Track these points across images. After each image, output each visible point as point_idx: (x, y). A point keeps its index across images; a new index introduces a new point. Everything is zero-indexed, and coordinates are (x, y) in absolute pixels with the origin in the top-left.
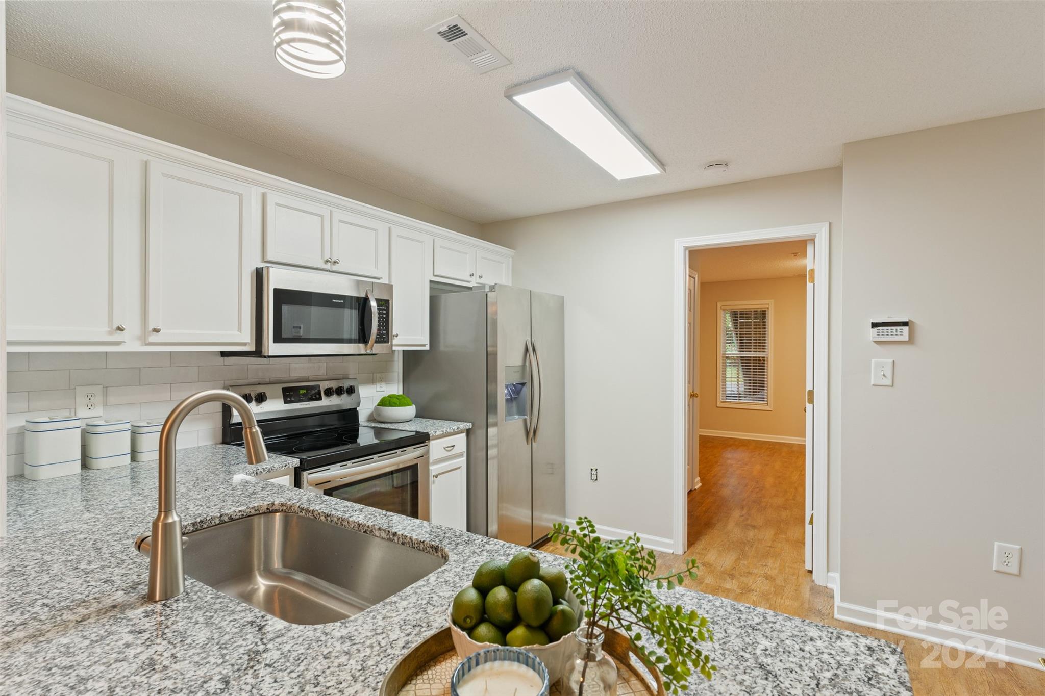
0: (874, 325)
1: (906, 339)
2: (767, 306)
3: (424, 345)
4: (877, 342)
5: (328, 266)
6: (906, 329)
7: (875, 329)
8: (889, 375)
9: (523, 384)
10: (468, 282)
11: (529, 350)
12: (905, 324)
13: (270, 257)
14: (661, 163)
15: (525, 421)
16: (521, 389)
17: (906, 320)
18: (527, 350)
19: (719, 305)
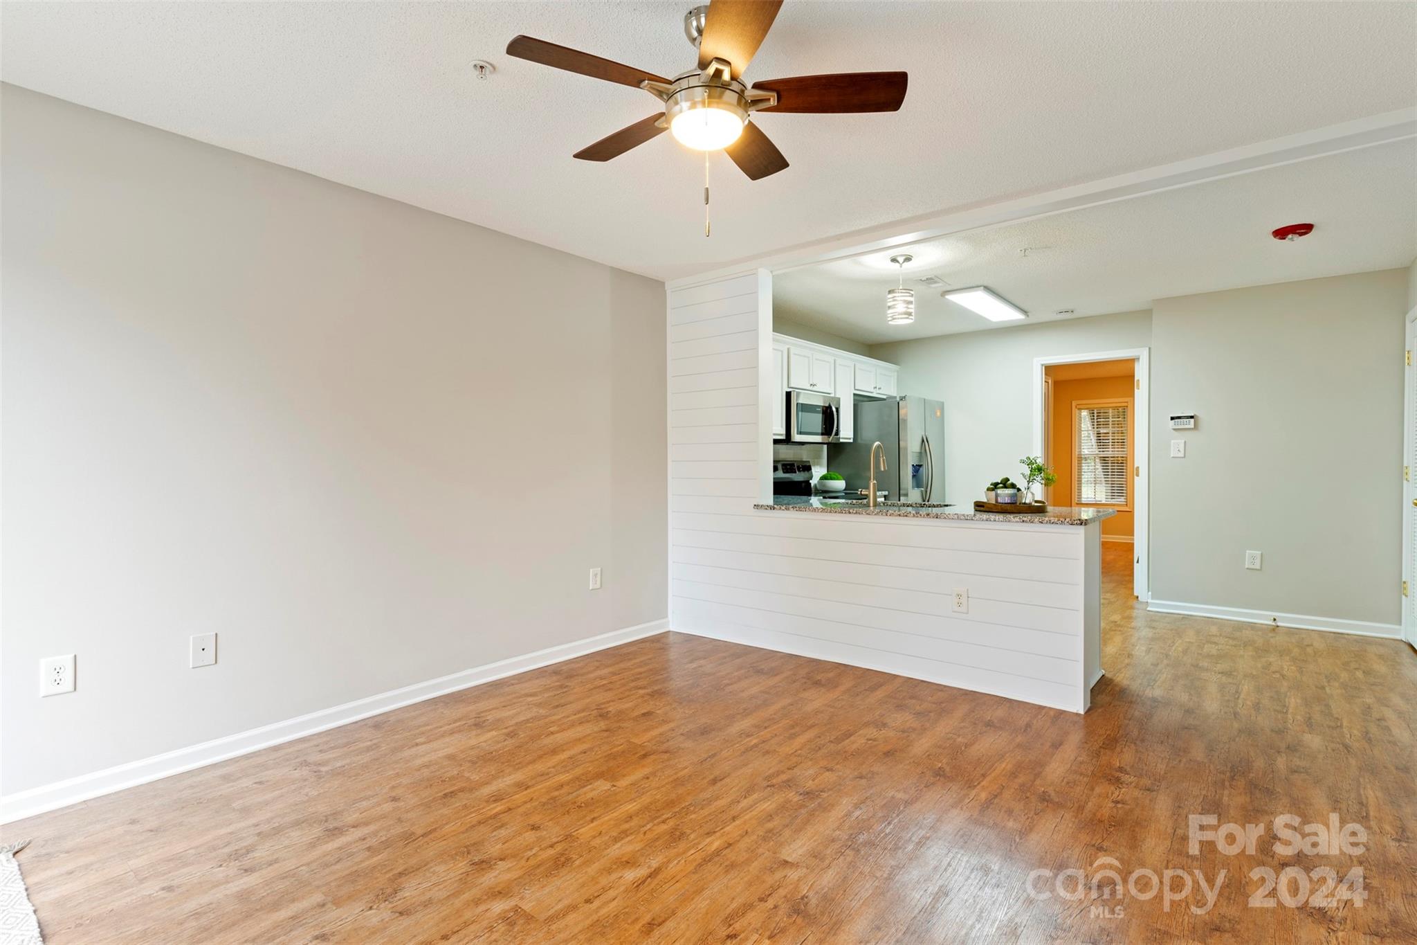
0: (1172, 418)
1: (1193, 427)
2: (1126, 404)
3: (850, 439)
4: (1174, 429)
5: (811, 388)
6: (1192, 420)
7: (1173, 421)
8: (1183, 452)
9: (920, 466)
10: (872, 393)
11: (924, 441)
12: (1192, 417)
13: (792, 385)
14: (1025, 312)
15: (922, 491)
16: (919, 469)
17: (1193, 415)
18: (923, 441)
19: (1074, 404)
